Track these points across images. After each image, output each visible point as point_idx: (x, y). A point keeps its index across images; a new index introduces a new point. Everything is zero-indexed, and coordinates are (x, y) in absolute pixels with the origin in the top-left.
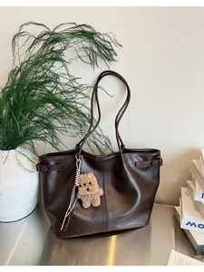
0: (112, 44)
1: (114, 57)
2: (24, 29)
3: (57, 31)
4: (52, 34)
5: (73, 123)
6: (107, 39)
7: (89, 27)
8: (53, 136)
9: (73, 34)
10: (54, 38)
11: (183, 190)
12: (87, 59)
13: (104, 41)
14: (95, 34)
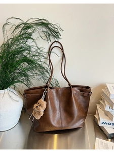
0: (59, 29)
1: (59, 36)
2: (9, 21)
3: (28, 22)
4: (26, 24)
5: (38, 73)
6: (56, 27)
7: (46, 20)
8: (28, 80)
9: (37, 24)
10: (27, 26)
11: (98, 106)
12: (45, 38)
13: (54, 28)
14: (49, 24)
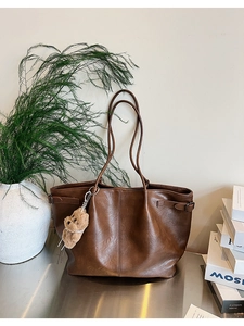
0: (127, 65)
1: (130, 80)
2: (33, 52)
3: (66, 53)
4: (61, 56)
5: (83, 154)
6: (121, 59)
7: (101, 47)
9: (85, 56)
10: (61, 61)
11: (213, 235)
12: (99, 83)
13: (117, 61)
14: (108, 54)
